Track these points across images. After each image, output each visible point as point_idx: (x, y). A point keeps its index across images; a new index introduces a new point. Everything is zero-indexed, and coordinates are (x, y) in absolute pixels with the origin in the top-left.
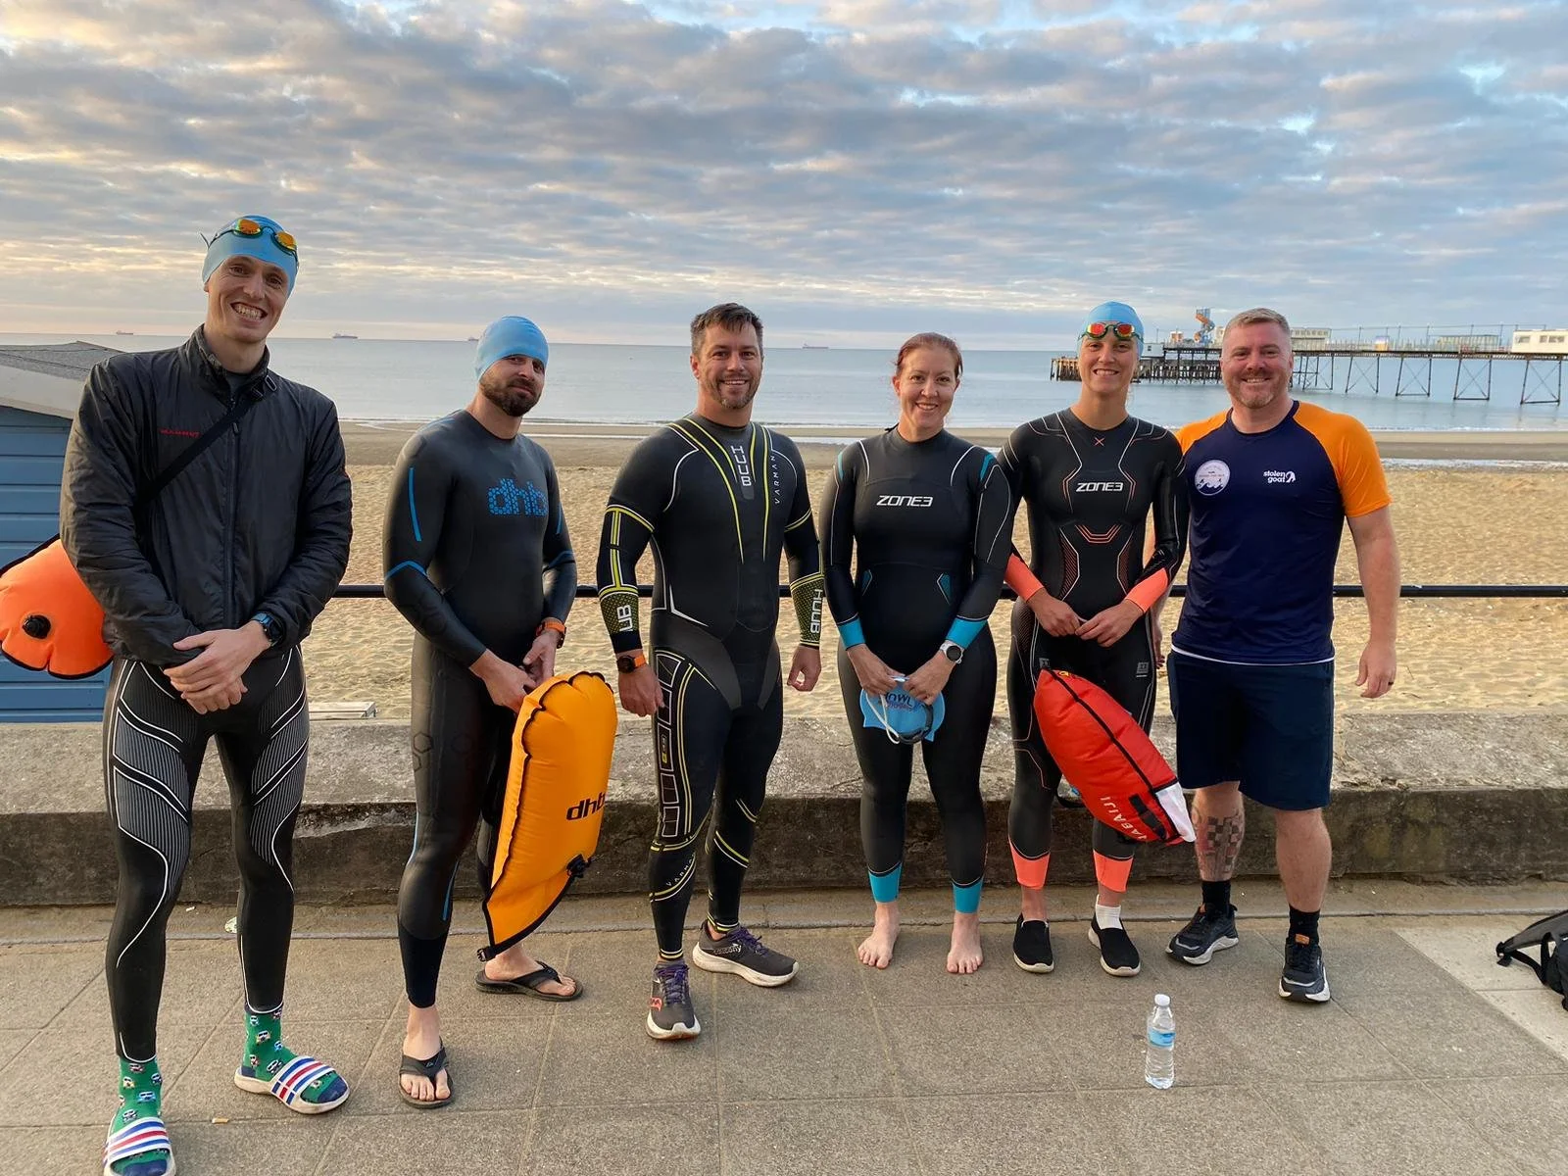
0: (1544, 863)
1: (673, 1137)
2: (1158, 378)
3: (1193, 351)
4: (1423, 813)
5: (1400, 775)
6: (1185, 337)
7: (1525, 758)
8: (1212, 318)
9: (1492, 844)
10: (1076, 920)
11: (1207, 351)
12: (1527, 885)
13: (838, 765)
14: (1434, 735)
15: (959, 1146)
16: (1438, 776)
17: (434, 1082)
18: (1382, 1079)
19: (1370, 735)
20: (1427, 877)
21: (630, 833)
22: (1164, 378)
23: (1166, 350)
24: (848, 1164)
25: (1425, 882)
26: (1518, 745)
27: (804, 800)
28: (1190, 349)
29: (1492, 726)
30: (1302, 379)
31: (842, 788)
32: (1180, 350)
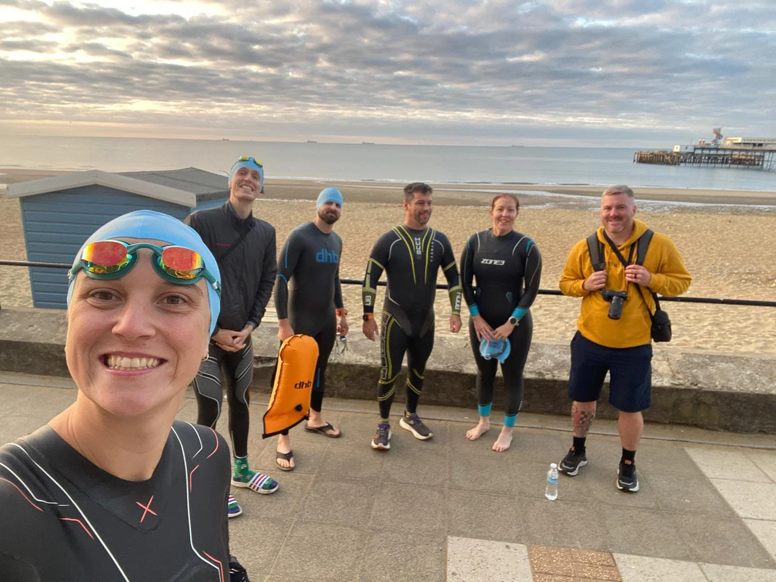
0: (767, 426)
1: (359, 491)
2: (690, 162)
3: (710, 149)
4: (709, 400)
5: (700, 383)
6: (706, 142)
7: (764, 380)
8: (722, 133)
9: (741, 415)
10: (542, 428)
11: (718, 149)
12: (759, 435)
13: (452, 357)
14: (723, 365)
15: (463, 509)
16: (718, 384)
17: (289, 461)
18: (648, 508)
19: (692, 363)
20: (708, 427)
21: (367, 377)
22: (693, 162)
23: (695, 149)
24: (419, 510)
25: (707, 429)
26: (763, 373)
27: (435, 371)
28: (708, 148)
29: (753, 363)
30: (769, 164)
31: (451, 367)
32: (703, 149)
